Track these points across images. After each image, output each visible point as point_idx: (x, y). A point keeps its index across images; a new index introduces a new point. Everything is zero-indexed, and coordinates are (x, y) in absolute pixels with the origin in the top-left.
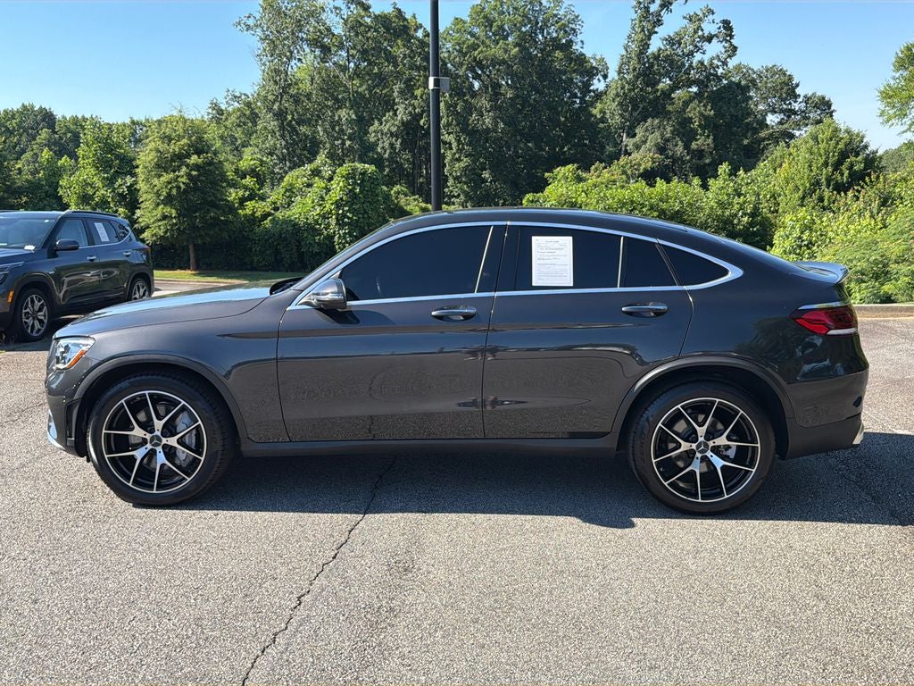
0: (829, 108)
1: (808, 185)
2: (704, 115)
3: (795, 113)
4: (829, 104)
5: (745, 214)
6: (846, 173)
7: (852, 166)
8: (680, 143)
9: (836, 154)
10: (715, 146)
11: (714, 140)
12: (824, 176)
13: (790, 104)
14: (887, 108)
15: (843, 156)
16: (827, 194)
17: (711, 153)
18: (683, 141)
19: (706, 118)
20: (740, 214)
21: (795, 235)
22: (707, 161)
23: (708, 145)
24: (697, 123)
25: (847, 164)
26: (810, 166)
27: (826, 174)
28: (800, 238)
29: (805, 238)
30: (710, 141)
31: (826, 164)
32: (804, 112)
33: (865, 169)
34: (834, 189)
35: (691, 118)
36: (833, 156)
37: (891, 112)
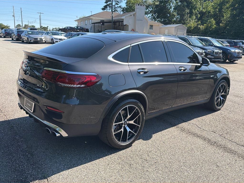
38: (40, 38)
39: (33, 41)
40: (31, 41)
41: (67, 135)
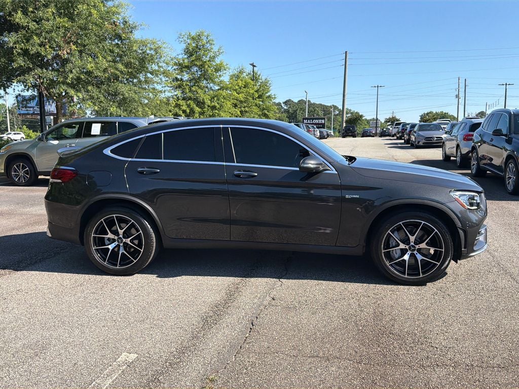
38: (437, 138)
39: (423, 143)
40: (419, 142)
41: (50, 235)
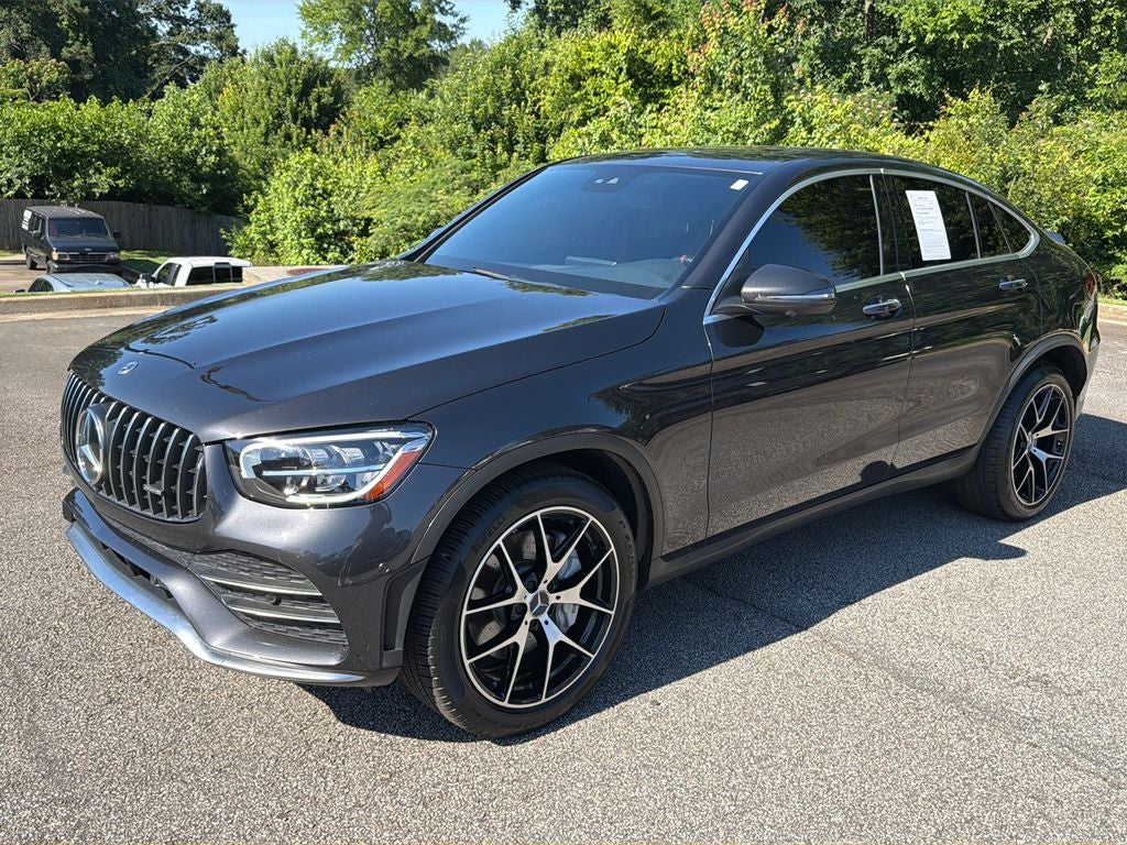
0: (229, 20)
1: (271, 118)
2: (75, 13)
3: (185, 21)
4: (227, 16)
5: (210, 152)
6: (314, 106)
7: (318, 99)
8: (44, 48)
9: (300, 81)
10: (96, 56)
11: (94, 48)
12: (288, 107)
13: (178, 9)
14: (309, 30)
15: (308, 85)
16: (294, 130)
17: (91, 66)
18: (48, 46)
19: (79, 16)
20: (204, 151)
21: (305, 182)
22: (88, 76)
23: (86, 54)
24: (65, 23)
25: (313, 96)
26: (269, 94)
27: (291, 104)
28: (311, 185)
29: (319, 185)
30: (88, 48)
31: (288, 92)
32: (197, 22)
33: (336, 103)
34: (303, 125)
35: (57, 14)
36: (297, 83)
37: (314, 34)
